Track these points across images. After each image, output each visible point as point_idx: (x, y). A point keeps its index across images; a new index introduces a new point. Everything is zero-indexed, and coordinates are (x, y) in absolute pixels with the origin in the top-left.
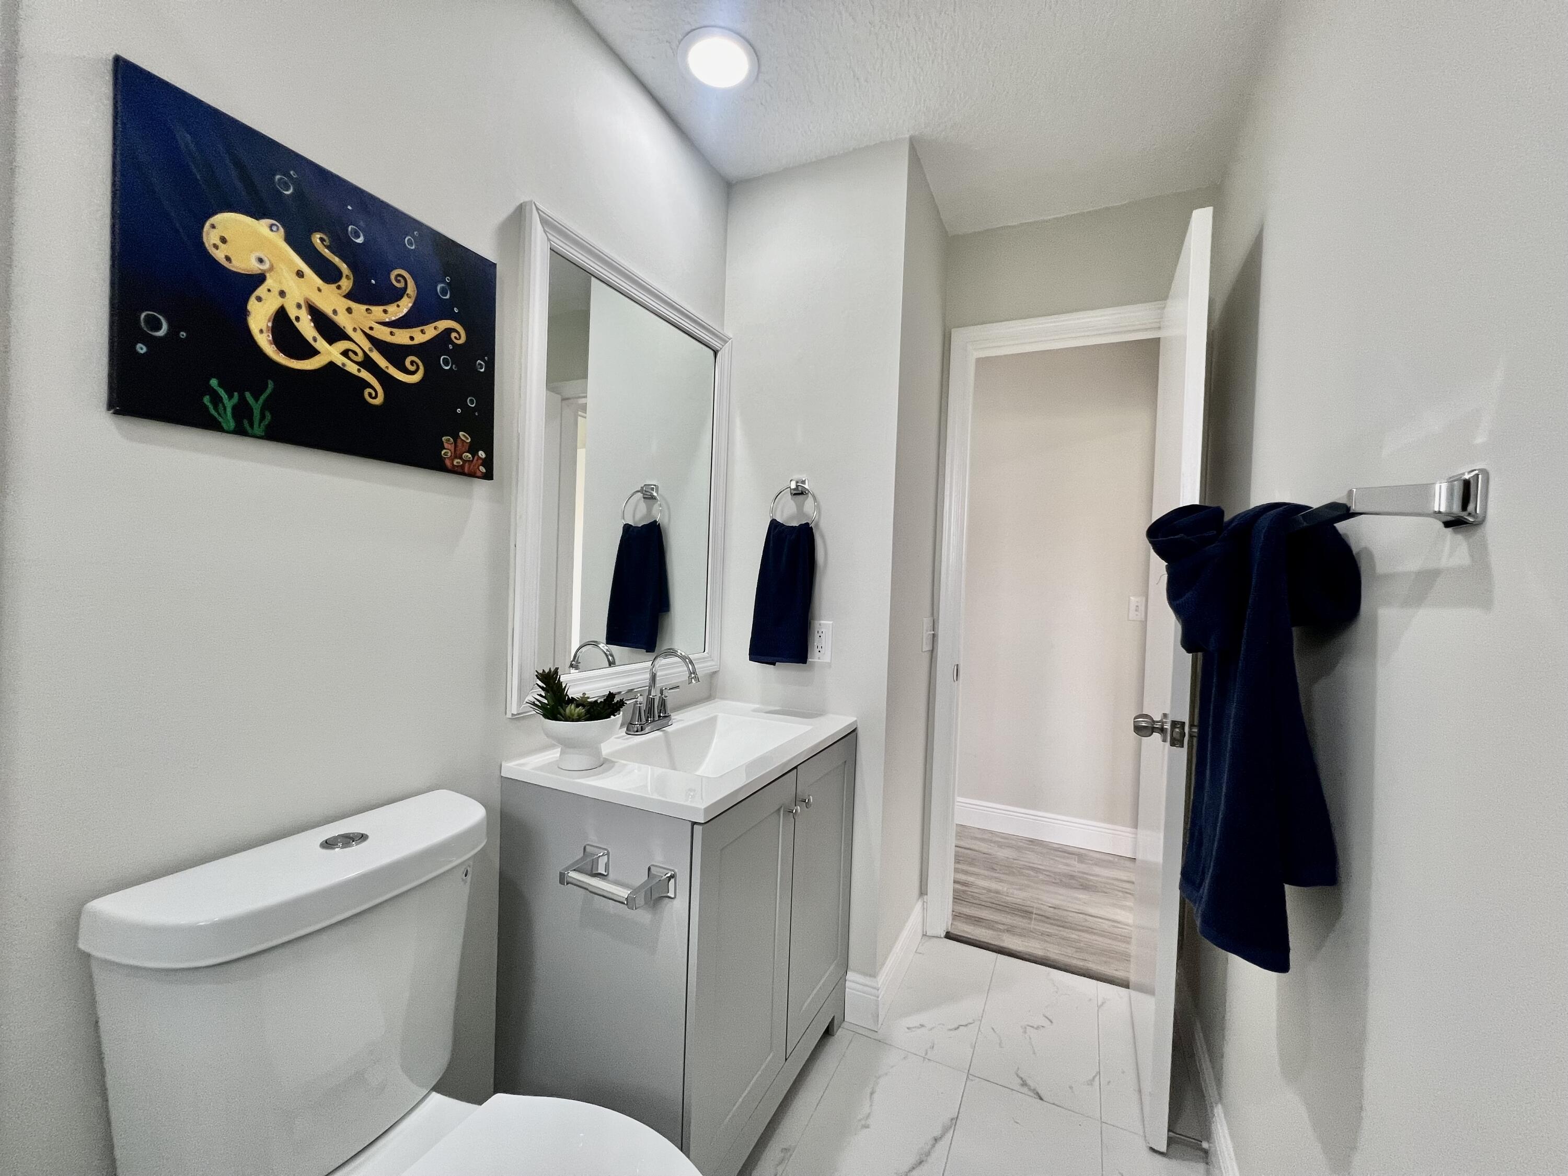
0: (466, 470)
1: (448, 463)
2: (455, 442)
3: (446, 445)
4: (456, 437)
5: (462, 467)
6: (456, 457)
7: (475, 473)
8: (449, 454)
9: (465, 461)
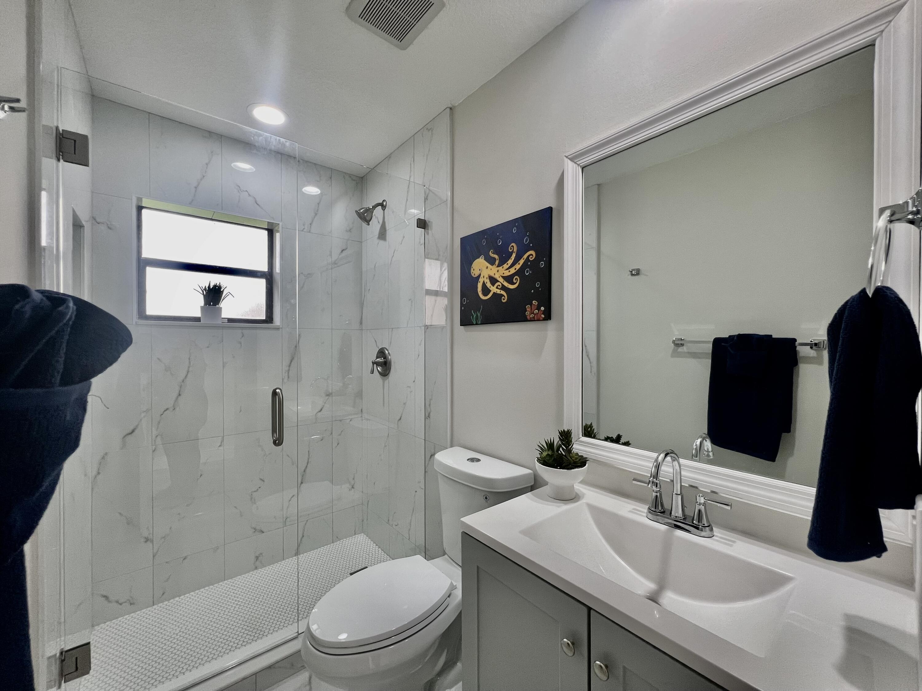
0: (536, 319)
1: (528, 317)
2: (531, 306)
3: (528, 309)
4: (531, 304)
5: (534, 317)
6: (531, 314)
7: (539, 319)
8: (529, 313)
9: (535, 314)
